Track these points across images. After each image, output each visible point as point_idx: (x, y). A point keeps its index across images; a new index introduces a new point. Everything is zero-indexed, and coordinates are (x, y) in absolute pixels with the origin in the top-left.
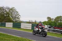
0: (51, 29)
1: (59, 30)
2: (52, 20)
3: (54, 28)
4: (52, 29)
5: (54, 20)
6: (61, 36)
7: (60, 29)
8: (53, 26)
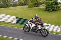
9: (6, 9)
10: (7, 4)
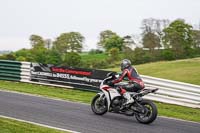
0: (41, 74)
1: (66, 76)
2: (46, 46)
3: (52, 72)
4: (46, 74)
5: (51, 45)
6: (73, 97)
7: (71, 74)
8: (49, 66)
9: (189, 62)
10: (187, 48)
